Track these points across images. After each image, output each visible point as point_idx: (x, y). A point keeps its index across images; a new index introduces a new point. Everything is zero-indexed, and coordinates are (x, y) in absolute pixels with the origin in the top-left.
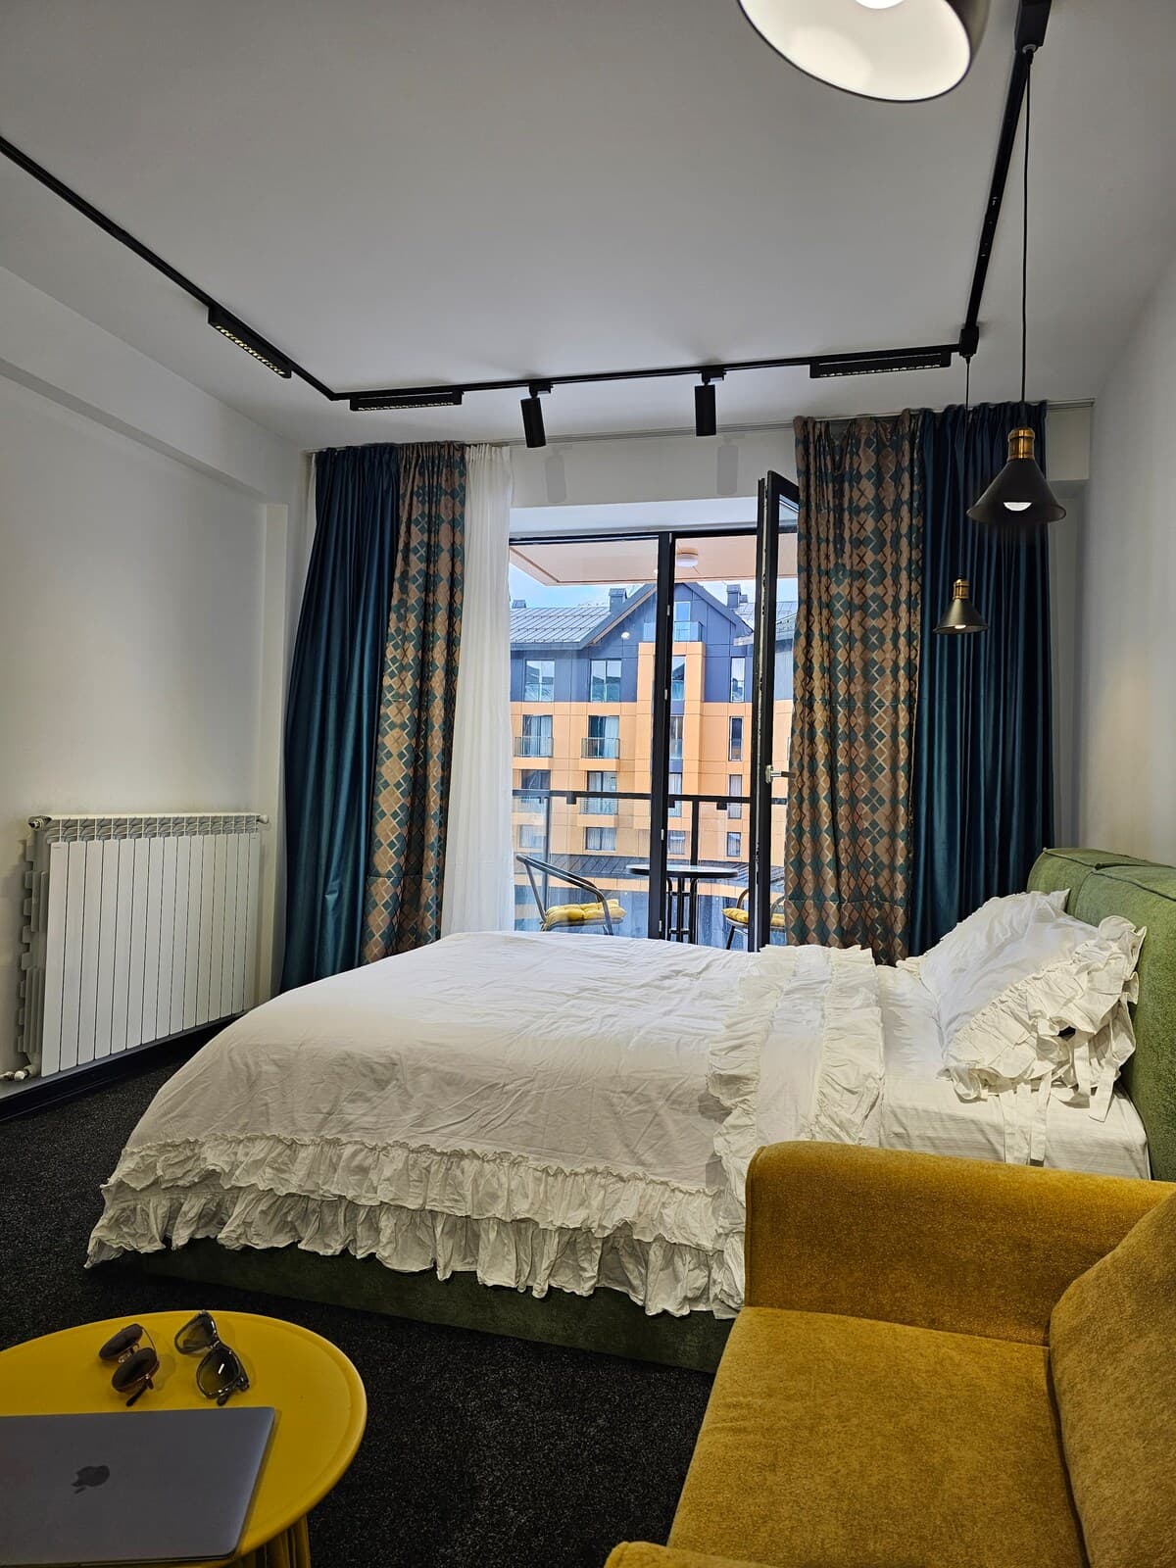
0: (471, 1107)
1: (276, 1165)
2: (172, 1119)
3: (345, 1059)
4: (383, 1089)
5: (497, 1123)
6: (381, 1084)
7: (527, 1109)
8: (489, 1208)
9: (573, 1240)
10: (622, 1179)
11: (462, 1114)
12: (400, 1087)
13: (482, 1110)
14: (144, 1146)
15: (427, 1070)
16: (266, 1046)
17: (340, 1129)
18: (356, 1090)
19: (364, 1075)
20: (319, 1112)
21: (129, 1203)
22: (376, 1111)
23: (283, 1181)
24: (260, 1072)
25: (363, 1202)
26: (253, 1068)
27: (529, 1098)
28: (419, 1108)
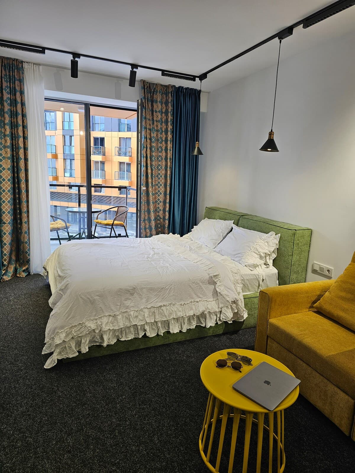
0: (158, 294)
1: (112, 322)
2: (70, 319)
3: (120, 290)
4: (133, 295)
5: (166, 297)
6: (132, 294)
7: (172, 292)
8: (170, 316)
9: (190, 319)
10: (197, 302)
11: (156, 297)
12: (138, 294)
13: (161, 295)
14: (65, 329)
15: (144, 288)
16: (92, 291)
17: (125, 308)
18: (126, 298)
19: (127, 293)
20: (118, 305)
21: (63, 346)
22: (133, 302)
23: (114, 326)
24: (94, 299)
25: (138, 324)
26: (90, 298)
27: (172, 289)
28: (145, 298)
